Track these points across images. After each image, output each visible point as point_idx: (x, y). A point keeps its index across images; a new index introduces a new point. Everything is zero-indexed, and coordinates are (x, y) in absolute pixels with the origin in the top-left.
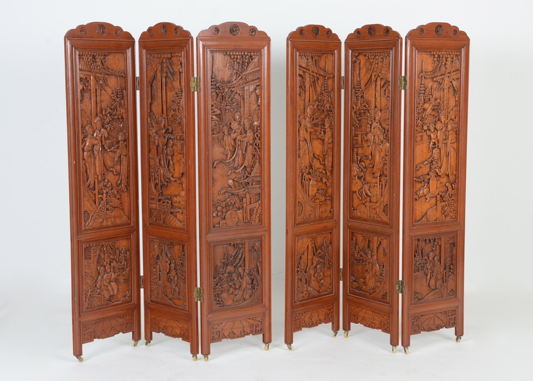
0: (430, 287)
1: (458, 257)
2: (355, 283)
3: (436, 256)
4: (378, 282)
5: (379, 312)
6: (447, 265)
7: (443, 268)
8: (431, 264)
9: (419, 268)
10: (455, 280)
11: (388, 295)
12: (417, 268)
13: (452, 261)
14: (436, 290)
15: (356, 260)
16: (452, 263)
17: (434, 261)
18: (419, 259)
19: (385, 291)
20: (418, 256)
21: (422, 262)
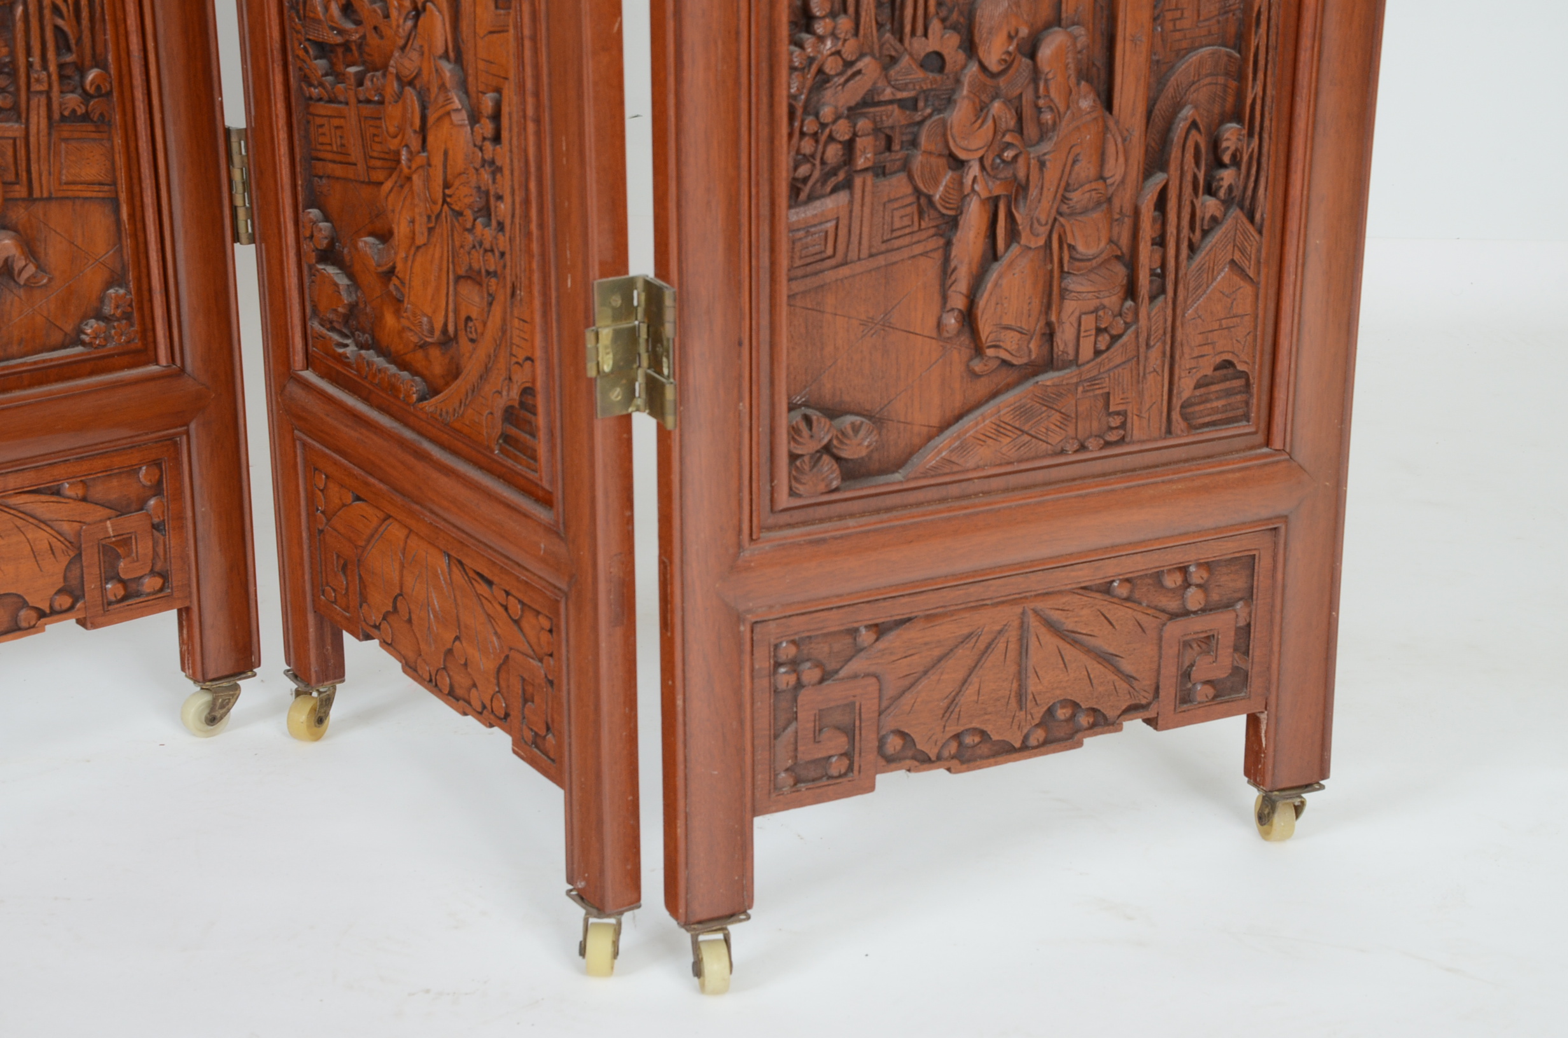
0: (978, 350)
1: (1306, 42)
2: (331, 270)
3: (1057, 21)
4: (473, 277)
5: (486, 573)
6: (1180, 126)
7: (1137, 154)
8: (997, 106)
9: (849, 146)
10: (1266, 276)
11: (541, 421)
12: (833, 153)
13: (1241, 77)
14: (1048, 378)
15: (323, 49)
16: (1240, 95)
17: (1036, 74)
18: (849, 49)
19: (521, 378)
20: (844, 23)
21: (884, 90)
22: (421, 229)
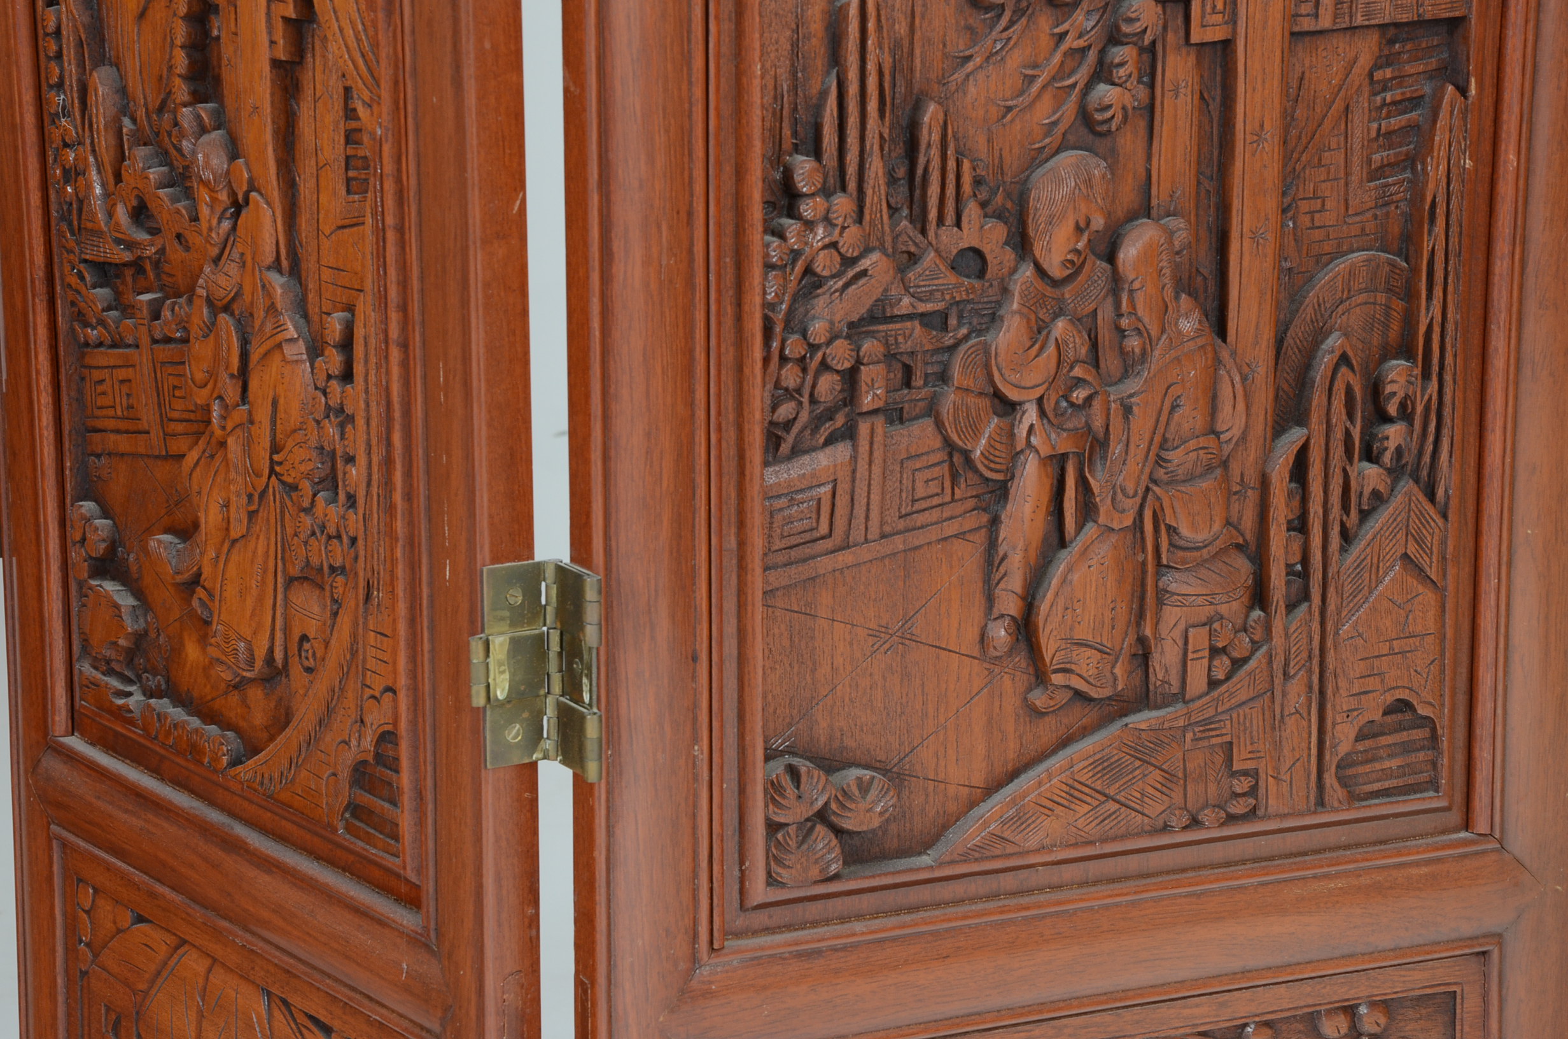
0: (1040, 676)
1: (1502, 247)
2: (110, 586)
3: (1144, 209)
4: (311, 577)
5: (323, 1016)
6: (1325, 361)
7: (1263, 399)
8: (1060, 327)
9: (851, 377)
10: (1456, 578)
11: (405, 779)
12: (828, 386)
13: (1410, 295)
14: (1142, 719)
15: (105, 272)
16: (1409, 320)
17: (1116, 281)
18: (850, 241)
19: (377, 718)
20: (842, 204)
21: (901, 300)
22: (239, 515)
